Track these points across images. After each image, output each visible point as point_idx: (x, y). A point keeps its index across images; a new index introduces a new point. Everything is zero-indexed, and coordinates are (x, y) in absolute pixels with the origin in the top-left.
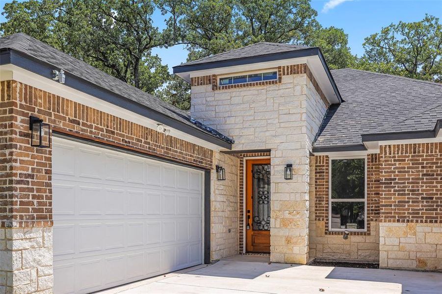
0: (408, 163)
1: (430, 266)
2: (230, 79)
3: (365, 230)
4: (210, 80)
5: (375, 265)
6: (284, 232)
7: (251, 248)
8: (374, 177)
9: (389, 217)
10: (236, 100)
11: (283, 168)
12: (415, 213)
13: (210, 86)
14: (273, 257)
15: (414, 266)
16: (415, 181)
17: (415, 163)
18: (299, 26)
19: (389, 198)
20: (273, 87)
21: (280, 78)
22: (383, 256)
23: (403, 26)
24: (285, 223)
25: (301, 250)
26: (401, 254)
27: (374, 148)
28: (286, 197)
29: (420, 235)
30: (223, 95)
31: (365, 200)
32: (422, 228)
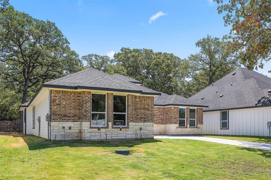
0: (158, 111)
1: (162, 134)
9: (155, 123)
12: (159, 122)
16: (159, 115)
26: (157, 131)
29: (160, 127)
32: (160, 125)
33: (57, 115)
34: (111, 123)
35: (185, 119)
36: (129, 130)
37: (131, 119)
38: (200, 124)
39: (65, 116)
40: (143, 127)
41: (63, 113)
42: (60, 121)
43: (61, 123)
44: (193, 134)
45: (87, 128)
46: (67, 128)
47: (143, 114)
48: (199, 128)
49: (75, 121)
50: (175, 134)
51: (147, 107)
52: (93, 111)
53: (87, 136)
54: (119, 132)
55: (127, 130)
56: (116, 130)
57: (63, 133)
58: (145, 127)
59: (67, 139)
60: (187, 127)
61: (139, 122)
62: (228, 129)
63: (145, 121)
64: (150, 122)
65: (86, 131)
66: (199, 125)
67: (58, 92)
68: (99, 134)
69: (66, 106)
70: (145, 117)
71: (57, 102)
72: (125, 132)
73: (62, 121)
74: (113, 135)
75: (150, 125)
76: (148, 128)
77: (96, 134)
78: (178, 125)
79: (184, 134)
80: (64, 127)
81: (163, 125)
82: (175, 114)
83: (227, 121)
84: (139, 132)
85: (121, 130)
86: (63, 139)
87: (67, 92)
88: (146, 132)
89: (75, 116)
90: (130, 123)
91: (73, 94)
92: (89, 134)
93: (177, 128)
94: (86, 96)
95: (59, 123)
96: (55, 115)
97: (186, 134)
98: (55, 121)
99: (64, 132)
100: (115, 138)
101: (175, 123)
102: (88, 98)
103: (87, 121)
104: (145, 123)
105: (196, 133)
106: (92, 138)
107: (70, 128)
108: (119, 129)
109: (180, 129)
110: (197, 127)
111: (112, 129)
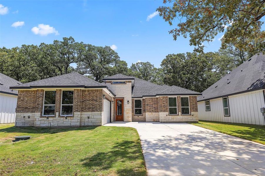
0: (151, 101)
1: (155, 121)
2: (115, 82)
3: (142, 115)
4: (110, 82)
5: (145, 121)
6: (127, 115)
7: (117, 120)
8: (144, 103)
9: (148, 111)
10: (116, 87)
11: (127, 101)
12: (153, 111)
13: (110, 83)
14: (125, 120)
15: (153, 121)
16: (152, 105)
17: (152, 101)
18: (115, 60)
19: (147, 108)
20: (125, 85)
21: (126, 83)
22: (147, 119)
23: (142, 63)
24: (127, 113)
25: (130, 119)
26: (150, 119)
27: (144, 98)
28: (127, 108)
29: (154, 115)
30: (114, 85)
31: (142, 108)
32: (154, 113)
33: (20, 108)
34: (58, 113)
35: (177, 107)
36: (74, 118)
37: (77, 109)
38: (194, 111)
39: (26, 108)
40: (91, 116)
41: (24, 106)
42: (22, 112)
43: (23, 113)
44: (186, 121)
45: (38, 117)
46: (27, 117)
47: (91, 105)
48: (193, 116)
49: (33, 112)
50: (165, 121)
51: (95, 98)
52: (46, 104)
53: (38, 123)
54: (65, 120)
55: (72, 118)
56: (62, 119)
57: (23, 121)
58: (93, 116)
59: (26, 125)
60: (178, 115)
61: (87, 112)
62: (230, 116)
63: (93, 111)
64: (98, 111)
65: (37, 120)
66: (192, 113)
67: (23, 92)
68: (48, 122)
69: (27, 101)
70: (93, 107)
71: (21, 98)
72: (70, 120)
73: (23, 112)
74: (59, 123)
75: (98, 114)
76: (95, 117)
77: (45, 122)
78: (167, 113)
79: (175, 121)
80: (24, 117)
81: (157, 113)
82: (163, 103)
83: (228, 108)
84: (87, 120)
85: (66, 119)
86: (23, 125)
87: (29, 91)
88: (94, 120)
89: (33, 108)
90: (75, 113)
91: (33, 92)
92: (40, 122)
93: (167, 116)
94: (39, 93)
95: (22, 113)
96: (19, 108)
97: (177, 121)
98: (19, 112)
99: (25, 120)
100: (60, 125)
101: (164, 111)
102: (41, 94)
103: (38, 112)
104: (93, 112)
105: (190, 121)
106: (42, 125)
107: (29, 117)
108: (65, 118)
109: (170, 116)
110: (191, 115)
111: (59, 118)
